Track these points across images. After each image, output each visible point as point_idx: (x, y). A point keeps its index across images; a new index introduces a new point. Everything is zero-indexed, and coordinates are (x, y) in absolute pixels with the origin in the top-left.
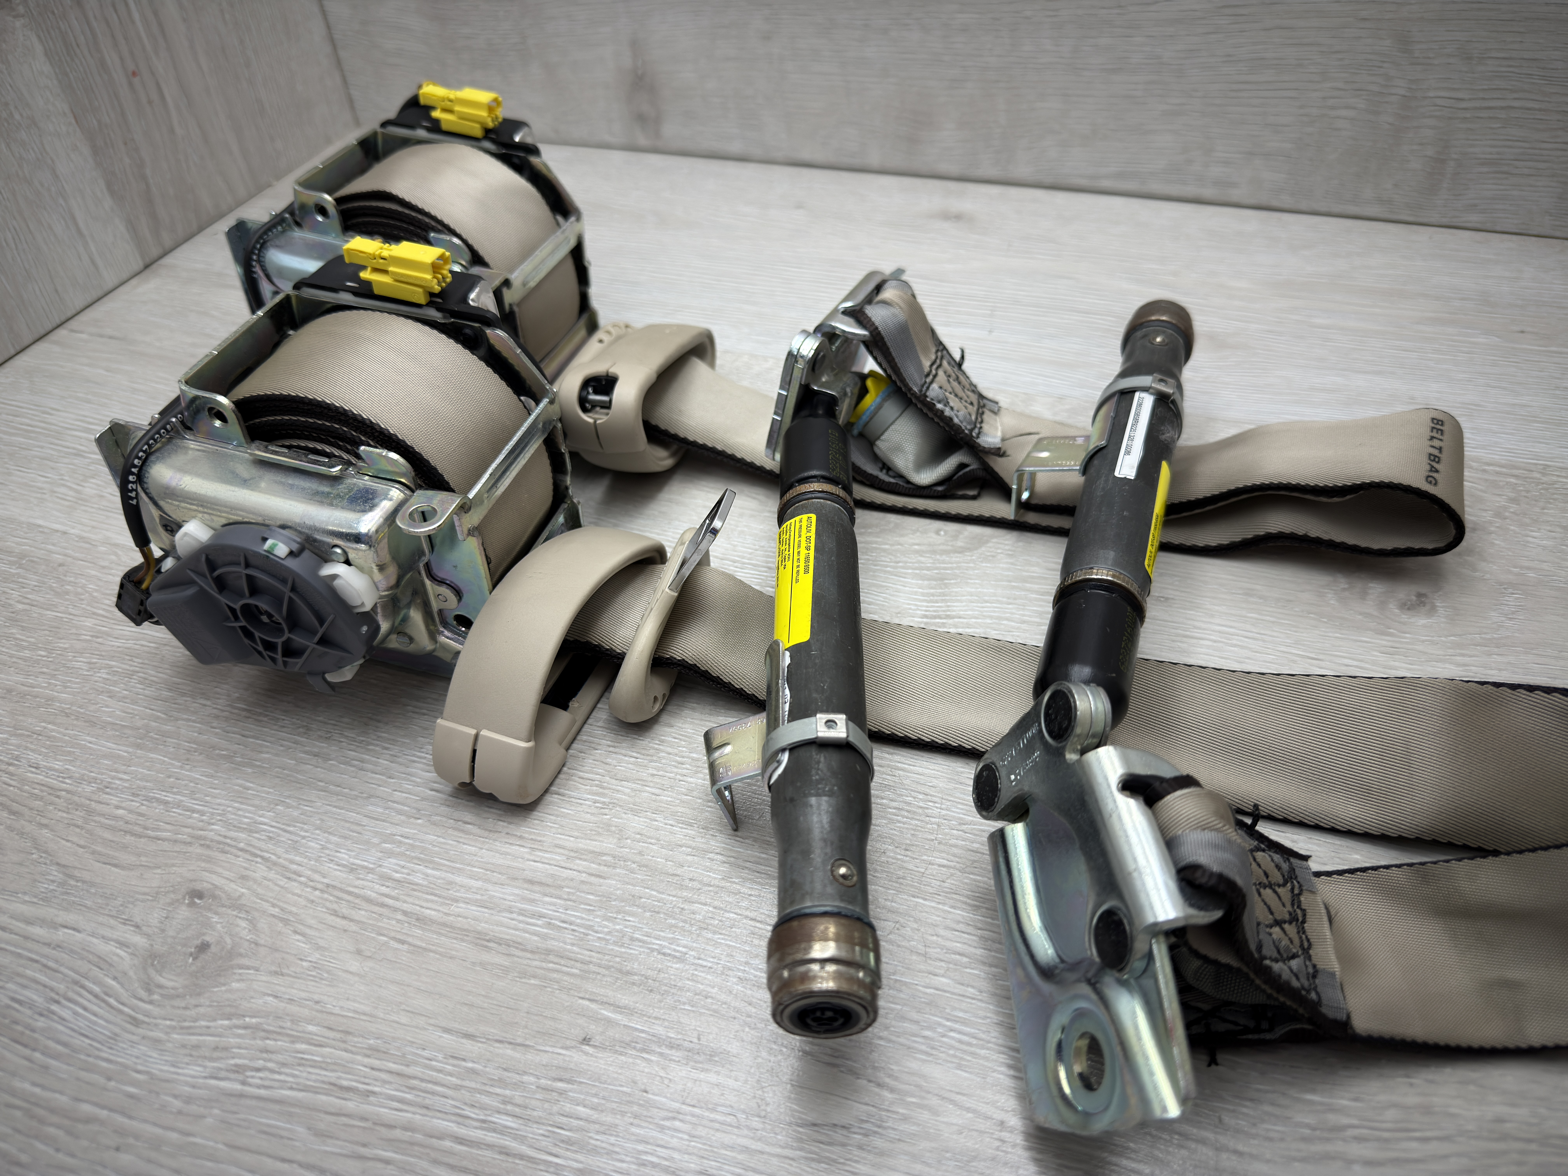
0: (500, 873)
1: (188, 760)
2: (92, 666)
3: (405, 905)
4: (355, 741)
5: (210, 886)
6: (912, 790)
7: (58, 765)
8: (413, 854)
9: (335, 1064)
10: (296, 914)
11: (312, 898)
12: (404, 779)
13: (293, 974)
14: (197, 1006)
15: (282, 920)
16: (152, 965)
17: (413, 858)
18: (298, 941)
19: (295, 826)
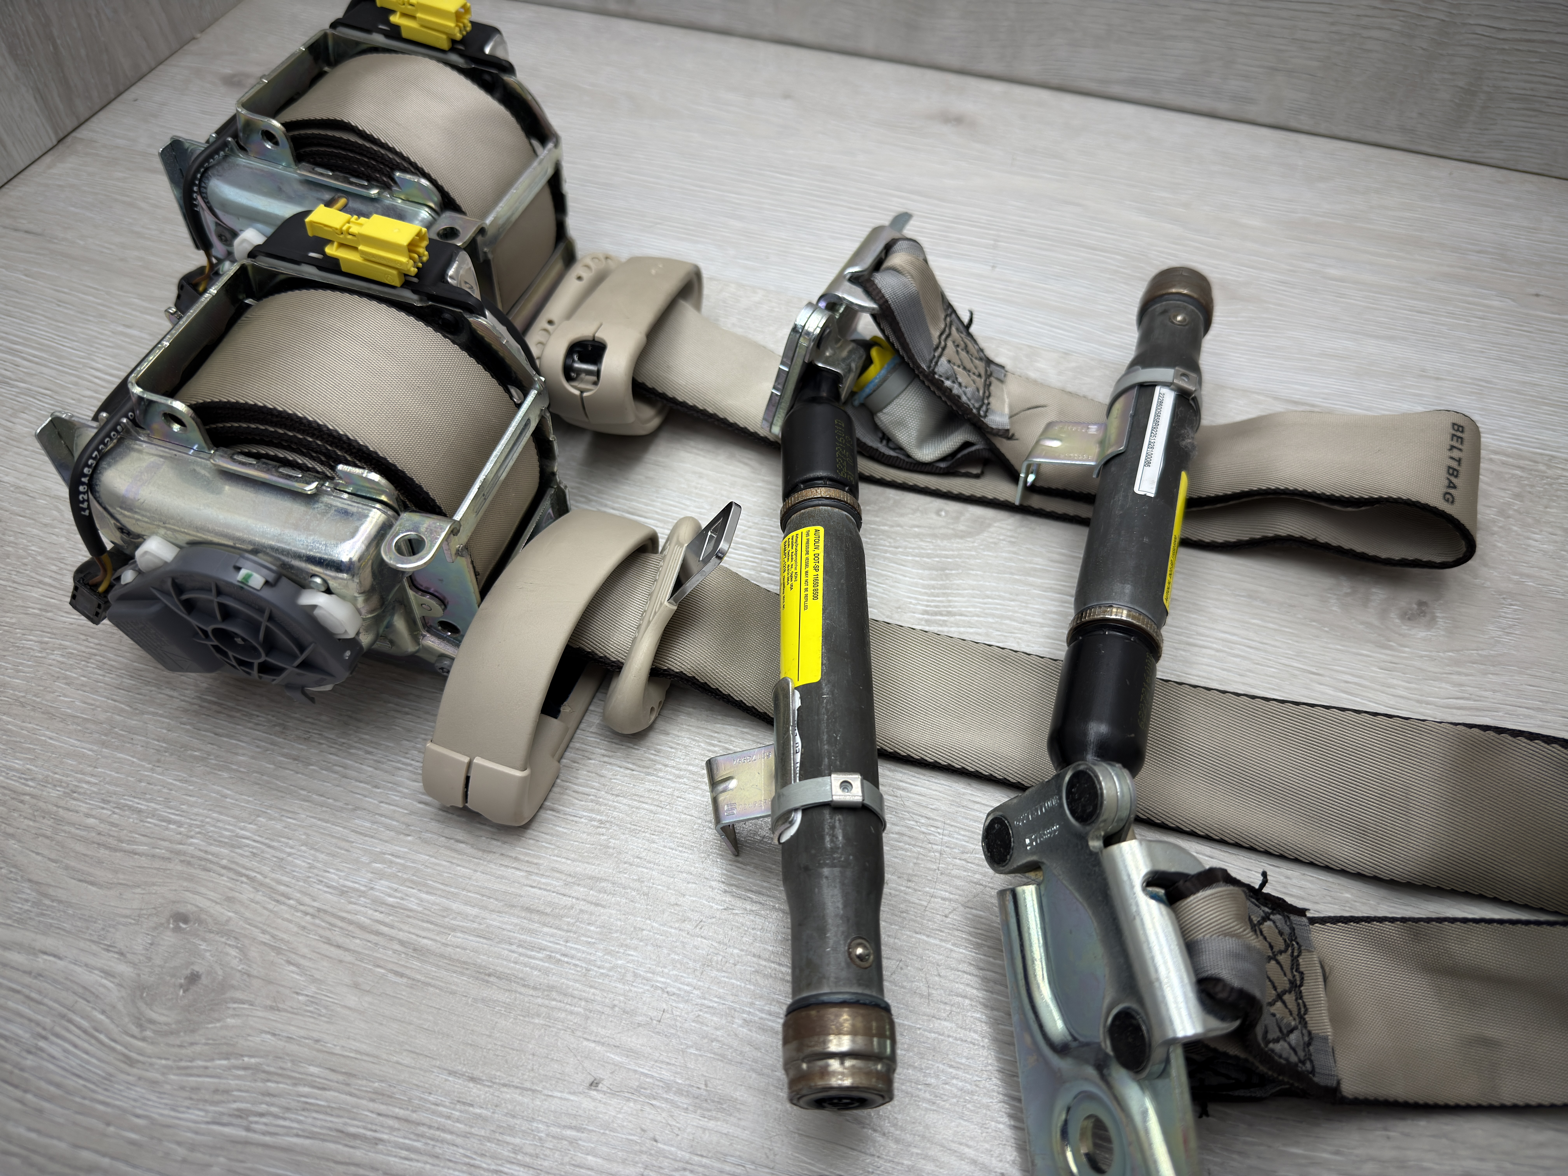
0: (496, 900)
1: (159, 761)
2: (44, 646)
3: (401, 933)
4: (336, 743)
5: (195, 909)
6: (914, 814)
7: (18, 764)
8: (405, 876)
9: (340, 1109)
10: (288, 942)
11: (303, 924)
12: (391, 789)
13: (290, 1009)
14: (192, 1044)
15: (273, 948)
16: (141, 997)
17: (406, 880)
18: (293, 972)
19: (279, 842)
